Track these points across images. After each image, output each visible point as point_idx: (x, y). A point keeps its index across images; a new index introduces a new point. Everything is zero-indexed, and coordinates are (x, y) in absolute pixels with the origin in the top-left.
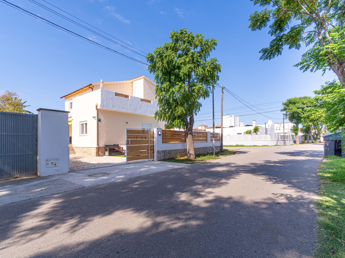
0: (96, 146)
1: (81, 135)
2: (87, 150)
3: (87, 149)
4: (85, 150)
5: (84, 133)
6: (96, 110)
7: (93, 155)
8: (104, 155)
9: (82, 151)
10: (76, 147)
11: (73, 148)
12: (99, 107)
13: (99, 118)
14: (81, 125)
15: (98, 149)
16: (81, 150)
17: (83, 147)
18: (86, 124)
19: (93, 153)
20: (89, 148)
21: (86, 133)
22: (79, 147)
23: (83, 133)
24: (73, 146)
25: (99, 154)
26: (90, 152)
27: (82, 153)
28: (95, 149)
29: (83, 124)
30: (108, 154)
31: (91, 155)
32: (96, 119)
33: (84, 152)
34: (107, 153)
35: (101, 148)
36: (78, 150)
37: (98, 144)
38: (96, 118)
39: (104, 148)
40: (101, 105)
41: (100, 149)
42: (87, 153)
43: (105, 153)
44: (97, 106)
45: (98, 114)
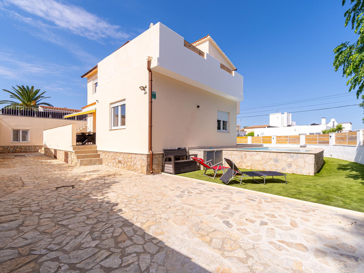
0: (146, 151)
1: (113, 128)
2: (126, 160)
3: (125, 156)
4: (120, 159)
5: (118, 126)
6: (148, 71)
7: (140, 171)
8: (163, 171)
9: (115, 159)
10: (103, 152)
11: (99, 153)
12: (154, 64)
13: (153, 91)
14: (113, 109)
15: (151, 157)
16: (113, 158)
17: (116, 153)
18: (123, 106)
19: (139, 167)
20: (131, 156)
21: (123, 123)
22: (110, 152)
23: (116, 124)
24: (98, 149)
25: (152, 169)
26: (132, 164)
27: (115, 163)
28: (145, 158)
29: (118, 106)
30: (172, 169)
31: (135, 170)
32: (145, 93)
33: (120, 162)
34: (169, 167)
35: (157, 156)
36: (107, 157)
37: (151, 148)
38: (147, 90)
39: (161, 156)
40: (159, 60)
41: (155, 158)
42: (125, 165)
43: (163, 167)
44: (149, 63)
45: (151, 80)
